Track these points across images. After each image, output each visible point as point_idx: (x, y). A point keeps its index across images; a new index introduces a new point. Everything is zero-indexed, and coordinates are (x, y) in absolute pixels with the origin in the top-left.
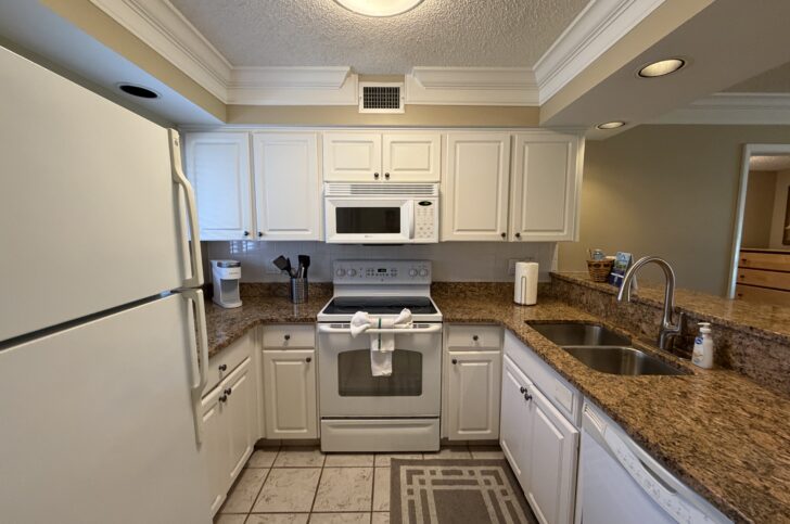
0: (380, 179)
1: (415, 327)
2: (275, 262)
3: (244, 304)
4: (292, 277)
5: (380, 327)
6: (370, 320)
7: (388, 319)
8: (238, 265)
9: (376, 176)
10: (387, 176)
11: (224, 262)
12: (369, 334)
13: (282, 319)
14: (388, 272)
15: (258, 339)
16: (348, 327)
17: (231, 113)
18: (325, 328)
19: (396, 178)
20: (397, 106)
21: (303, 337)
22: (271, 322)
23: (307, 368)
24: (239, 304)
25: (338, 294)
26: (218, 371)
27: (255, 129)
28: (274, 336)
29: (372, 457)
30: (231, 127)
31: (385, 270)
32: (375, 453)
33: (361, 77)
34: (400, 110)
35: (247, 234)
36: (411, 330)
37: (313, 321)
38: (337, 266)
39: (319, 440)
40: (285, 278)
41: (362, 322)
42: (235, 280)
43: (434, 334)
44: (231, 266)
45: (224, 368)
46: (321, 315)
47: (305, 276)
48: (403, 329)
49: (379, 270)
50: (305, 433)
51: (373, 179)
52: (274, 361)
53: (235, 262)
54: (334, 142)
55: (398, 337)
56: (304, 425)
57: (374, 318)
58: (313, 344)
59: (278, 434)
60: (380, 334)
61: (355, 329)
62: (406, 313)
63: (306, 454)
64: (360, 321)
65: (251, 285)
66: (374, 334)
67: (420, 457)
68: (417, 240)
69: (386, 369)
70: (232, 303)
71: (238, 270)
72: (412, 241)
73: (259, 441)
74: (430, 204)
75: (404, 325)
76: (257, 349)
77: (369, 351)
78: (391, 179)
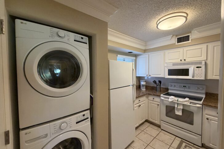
0: (182, 61)
1: (190, 104)
2: (153, 82)
3: (146, 90)
4: (157, 85)
5: (178, 101)
6: (175, 99)
7: (181, 100)
8: (145, 82)
9: (181, 60)
10: (185, 60)
11: (142, 81)
12: (175, 102)
13: (152, 94)
14: (187, 87)
15: (147, 97)
16: (168, 99)
17: (145, 51)
18: (162, 98)
19: (188, 60)
20: (188, 40)
21: (157, 99)
22: (150, 94)
23: (158, 107)
24: (145, 90)
25: (170, 91)
26: (138, 101)
27: (150, 53)
28: (151, 98)
29: (175, 137)
30: (145, 54)
31: (186, 86)
32: (176, 136)
33: (176, 36)
34: (190, 41)
35: (147, 75)
36: (189, 104)
37: (160, 96)
38: (170, 84)
39: (160, 125)
40: (155, 86)
41: (172, 99)
42: (144, 85)
43: (198, 107)
44: (144, 82)
45: (140, 101)
46: (162, 95)
47: (160, 85)
48: (185, 103)
49: (184, 86)
50: (157, 122)
51: (180, 61)
52: (151, 103)
53: (144, 81)
54: (168, 53)
55: (183, 105)
56: (157, 120)
57: (176, 99)
58: (159, 102)
59: (150, 120)
60: (178, 103)
61: (170, 100)
62: (187, 99)
63: (157, 127)
64: (172, 98)
65: (148, 86)
66: (176, 103)
67: (193, 145)
68: (195, 78)
69: (180, 113)
70: (143, 89)
71: (145, 83)
72: (193, 78)
73: (147, 120)
74: (201, 67)
75: (186, 102)
76: (147, 100)
77: (174, 107)
78: (186, 61)
